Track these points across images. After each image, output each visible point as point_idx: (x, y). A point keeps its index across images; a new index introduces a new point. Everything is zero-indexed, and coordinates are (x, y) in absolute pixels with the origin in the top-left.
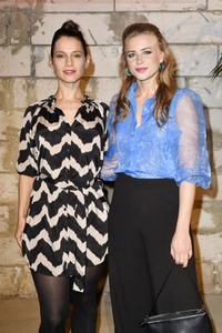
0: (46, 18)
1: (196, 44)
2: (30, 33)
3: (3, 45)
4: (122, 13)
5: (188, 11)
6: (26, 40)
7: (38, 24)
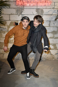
0: (25, 10)
1: (52, 15)
2: (22, 12)
3: (17, 14)
4: (38, 9)
5: (51, 8)
6: (21, 13)
7: (23, 11)
